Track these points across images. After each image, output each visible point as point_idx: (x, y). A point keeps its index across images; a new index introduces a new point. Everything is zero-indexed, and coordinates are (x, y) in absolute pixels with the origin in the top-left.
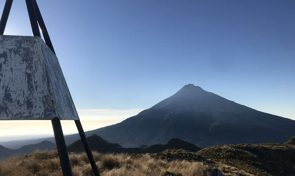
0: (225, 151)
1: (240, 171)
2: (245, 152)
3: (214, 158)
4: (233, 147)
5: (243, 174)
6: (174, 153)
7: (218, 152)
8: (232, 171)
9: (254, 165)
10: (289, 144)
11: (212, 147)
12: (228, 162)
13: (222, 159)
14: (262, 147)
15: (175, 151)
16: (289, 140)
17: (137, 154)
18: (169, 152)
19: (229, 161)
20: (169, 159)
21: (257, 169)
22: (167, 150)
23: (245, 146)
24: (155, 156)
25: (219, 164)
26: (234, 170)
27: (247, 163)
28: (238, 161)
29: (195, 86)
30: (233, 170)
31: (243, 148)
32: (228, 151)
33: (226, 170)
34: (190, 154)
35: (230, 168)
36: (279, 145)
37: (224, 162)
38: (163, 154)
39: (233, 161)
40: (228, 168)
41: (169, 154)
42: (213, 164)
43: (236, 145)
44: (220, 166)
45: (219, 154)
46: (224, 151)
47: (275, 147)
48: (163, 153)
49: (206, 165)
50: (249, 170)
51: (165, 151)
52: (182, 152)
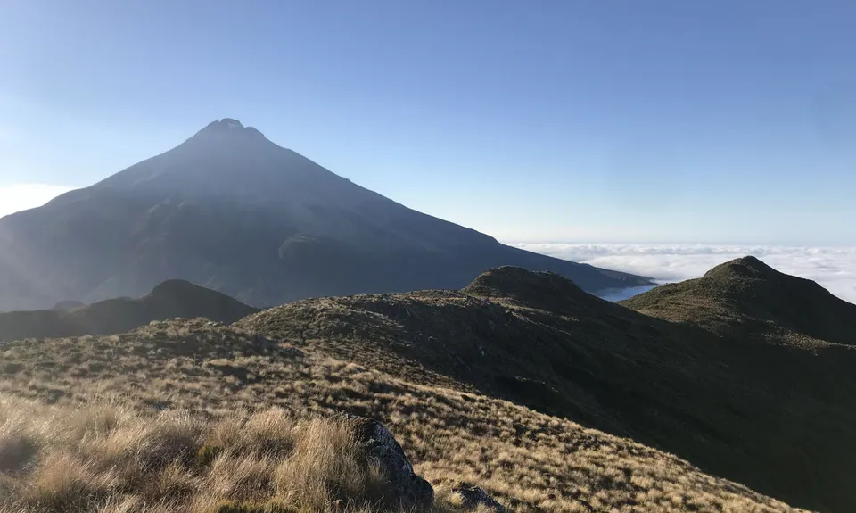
0: (326, 315)
1: (369, 373)
2: (375, 317)
3: (292, 337)
4: (344, 304)
5: (377, 381)
6: (176, 331)
7: (304, 319)
8: (350, 376)
9: (395, 349)
10: (471, 291)
11: (289, 306)
12: (332, 346)
13: (317, 338)
14: (414, 302)
15: (181, 326)
16: (473, 283)
17: (46, 340)
18: (161, 331)
19: (334, 343)
20: (160, 350)
21: (402, 360)
22: (154, 323)
23: (374, 300)
24: (112, 343)
25: (313, 358)
26: (355, 372)
27: (379, 345)
28: (356, 342)
29: (245, 127)
30: (351, 372)
31: (371, 306)
32: (330, 317)
33: (333, 374)
34: (229, 333)
35: (345, 366)
36: (451, 295)
37: (322, 345)
38: (141, 335)
39: (345, 342)
40: (340, 367)
41: (163, 335)
42: (298, 359)
43: (351, 297)
44: (317, 363)
45: (307, 326)
46: (321, 316)
47: (442, 302)
48: (141, 332)
49: (277, 362)
50: (383, 365)
51: (146, 327)
52: (202, 329)
